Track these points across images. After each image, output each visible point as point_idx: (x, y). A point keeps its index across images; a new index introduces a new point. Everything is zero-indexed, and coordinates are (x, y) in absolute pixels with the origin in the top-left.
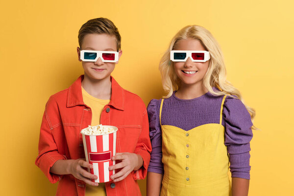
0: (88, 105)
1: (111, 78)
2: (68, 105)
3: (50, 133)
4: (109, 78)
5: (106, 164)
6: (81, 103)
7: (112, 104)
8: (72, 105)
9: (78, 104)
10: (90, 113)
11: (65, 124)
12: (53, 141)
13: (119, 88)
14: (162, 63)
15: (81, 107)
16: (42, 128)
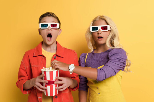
0: (45, 55)
1: (57, 42)
2: (34, 56)
3: (25, 70)
4: (55, 42)
5: (54, 87)
6: (41, 54)
7: (57, 54)
8: (36, 55)
9: (39, 54)
10: (45, 59)
11: (32, 65)
12: (26, 74)
13: (61, 47)
14: (87, 34)
15: (41, 57)
16: (21, 68)
